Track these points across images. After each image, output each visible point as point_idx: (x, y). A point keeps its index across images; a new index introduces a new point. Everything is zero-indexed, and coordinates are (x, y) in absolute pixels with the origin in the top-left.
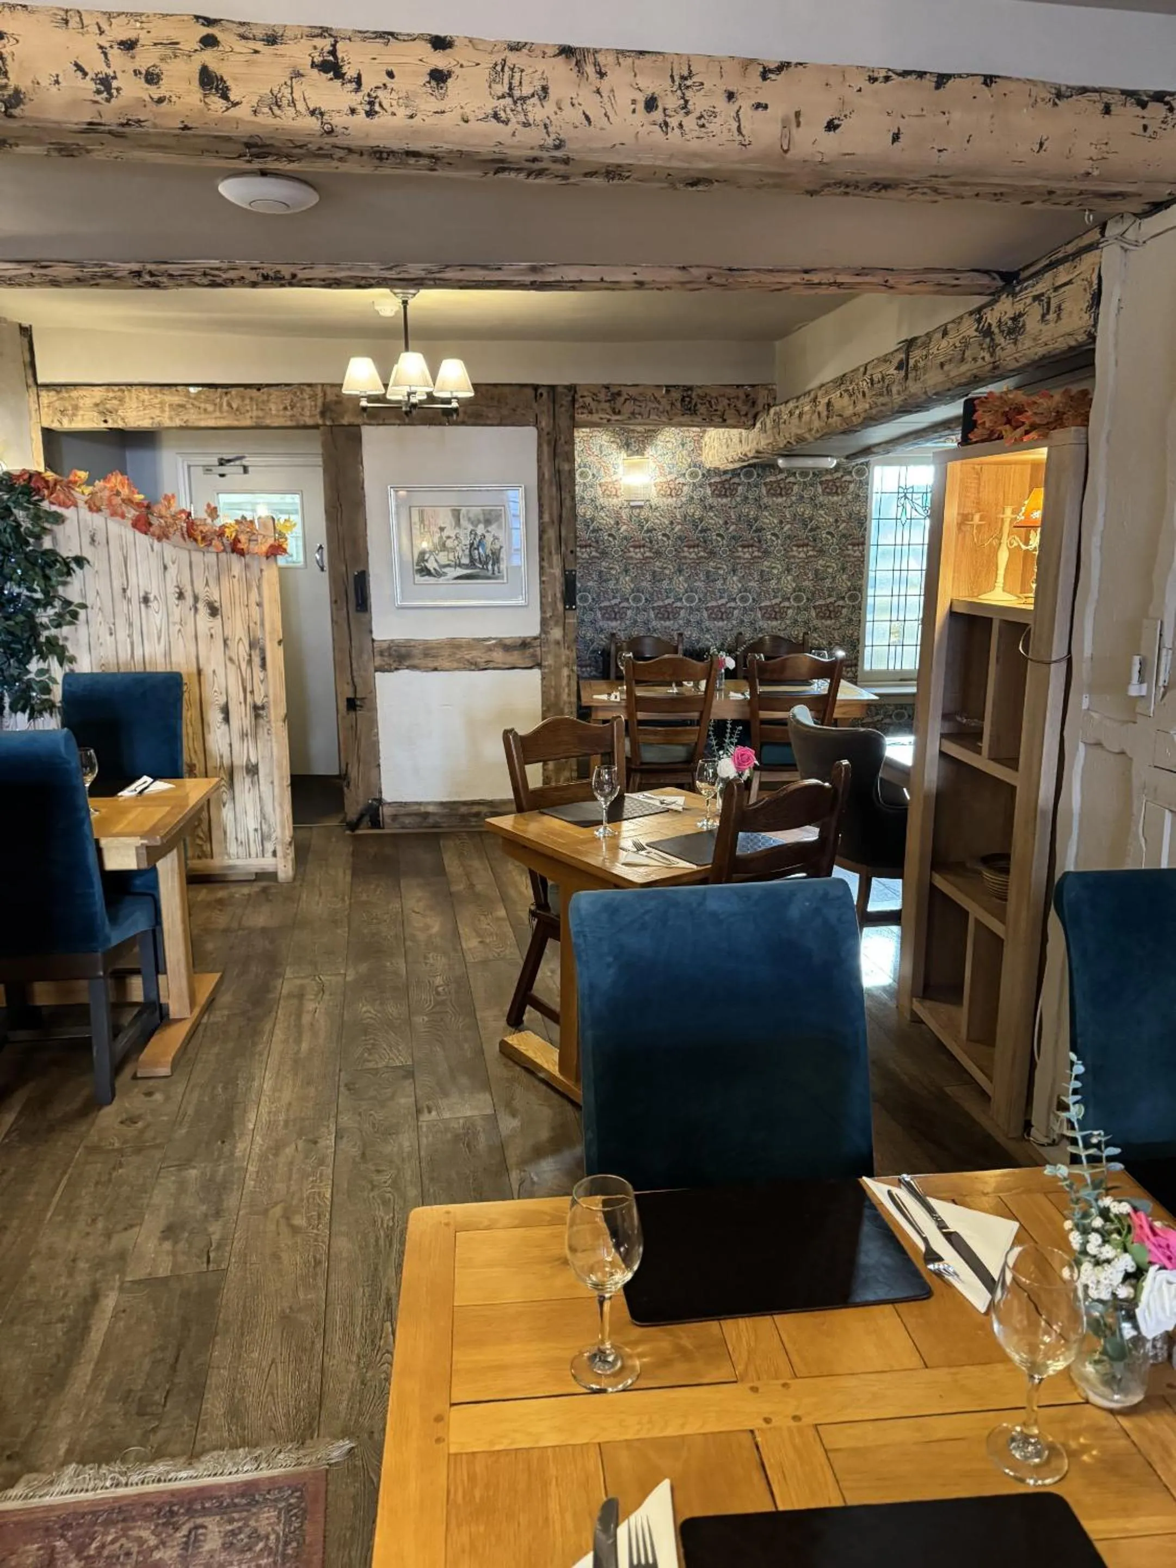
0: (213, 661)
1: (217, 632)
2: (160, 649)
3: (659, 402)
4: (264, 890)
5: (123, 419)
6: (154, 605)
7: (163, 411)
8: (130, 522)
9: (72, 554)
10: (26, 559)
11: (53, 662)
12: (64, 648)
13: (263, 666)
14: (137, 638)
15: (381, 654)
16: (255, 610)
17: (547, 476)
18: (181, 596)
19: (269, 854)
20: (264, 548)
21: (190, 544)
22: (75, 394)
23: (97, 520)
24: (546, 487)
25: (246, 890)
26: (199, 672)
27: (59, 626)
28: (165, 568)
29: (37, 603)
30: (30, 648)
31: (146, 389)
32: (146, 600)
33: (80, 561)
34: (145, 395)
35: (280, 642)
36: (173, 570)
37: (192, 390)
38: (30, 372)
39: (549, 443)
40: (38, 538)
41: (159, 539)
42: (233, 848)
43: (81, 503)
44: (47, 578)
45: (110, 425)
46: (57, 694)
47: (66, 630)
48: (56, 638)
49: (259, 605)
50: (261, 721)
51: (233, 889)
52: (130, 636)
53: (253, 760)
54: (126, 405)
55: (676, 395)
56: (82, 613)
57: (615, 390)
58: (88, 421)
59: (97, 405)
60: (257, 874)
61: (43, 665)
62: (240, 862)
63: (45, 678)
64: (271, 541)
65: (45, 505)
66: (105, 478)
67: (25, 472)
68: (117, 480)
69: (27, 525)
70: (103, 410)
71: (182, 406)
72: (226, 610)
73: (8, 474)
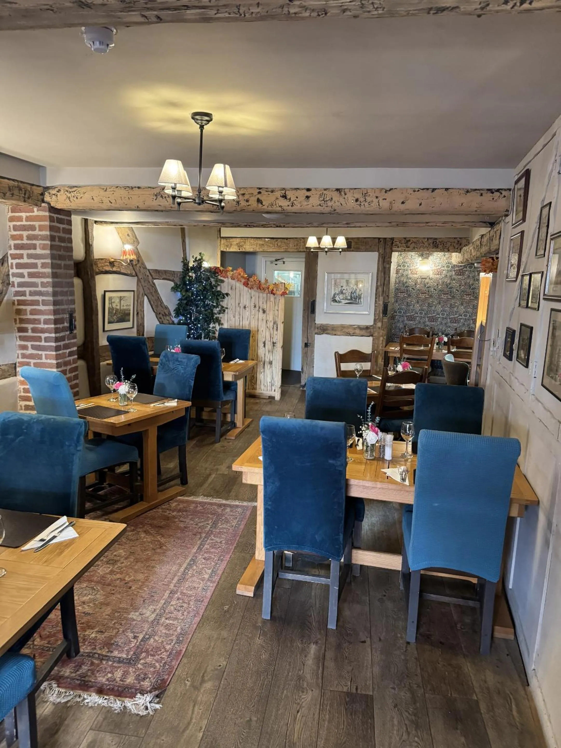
0: (262, 328)
1: (264, 318)
2: (247, 323)
3: (424, 244)
4: (270, 402)
5: (245, 248)
6: (247, 309)
7: (257, 246)
8: (242, 283)
9: (225, 292)
10: (213, 294)
11: (217, 325)
12: (220, 321)
13: (277, 330)
14: (241, 319)
15: (317, 328)
16: (276, 312)
17: (380, 269)
18: (255, 306)
19: (273, 390)
20: (281, 293)
21: (259, 291)
22: (231, 240)
23: (233, 282)
24: (380, 273)
25: (265, 401)
26: (258, 330)
27: (219, 314)
28: (251, 298)
29: (214, 306)
30: (211, 320)
31: (252, 239)
32: (245, 307)
33: (227, 294)
34: (252, 241)
35: (283, 323)
36: (253, 298)
37: (266, 239)
38: (219, 233)
39: (382, 258)
40: (216, 287)
41: (250, 289)
42: (262, 387)
43: (229, 277)
44: (218, 299)
45: (241, 250)
46: (217, 335)
47: (221, 315)
48: (218, 317)
49: (278, 310)
50: (275, 347)
51: (261, 400)
52: (239, 318)
53: (271, 360)
54: (246, 244)
55: (431, 241)
56: (226, 310)
57: (408, 239)
58: (234, 249)
59: (237, 244)
60: (269, 397)
61: (214, 325)
62: (264, 392)
63: (214, 329)
64: (283, 291)
65: (219, 277)
66: (237, 270)
67: (215, 267)
68: (240, 270)
69: (214, 283)
70: (239, 246)
71: (263, 245)
72: (268, 311)
73: (210, 267)
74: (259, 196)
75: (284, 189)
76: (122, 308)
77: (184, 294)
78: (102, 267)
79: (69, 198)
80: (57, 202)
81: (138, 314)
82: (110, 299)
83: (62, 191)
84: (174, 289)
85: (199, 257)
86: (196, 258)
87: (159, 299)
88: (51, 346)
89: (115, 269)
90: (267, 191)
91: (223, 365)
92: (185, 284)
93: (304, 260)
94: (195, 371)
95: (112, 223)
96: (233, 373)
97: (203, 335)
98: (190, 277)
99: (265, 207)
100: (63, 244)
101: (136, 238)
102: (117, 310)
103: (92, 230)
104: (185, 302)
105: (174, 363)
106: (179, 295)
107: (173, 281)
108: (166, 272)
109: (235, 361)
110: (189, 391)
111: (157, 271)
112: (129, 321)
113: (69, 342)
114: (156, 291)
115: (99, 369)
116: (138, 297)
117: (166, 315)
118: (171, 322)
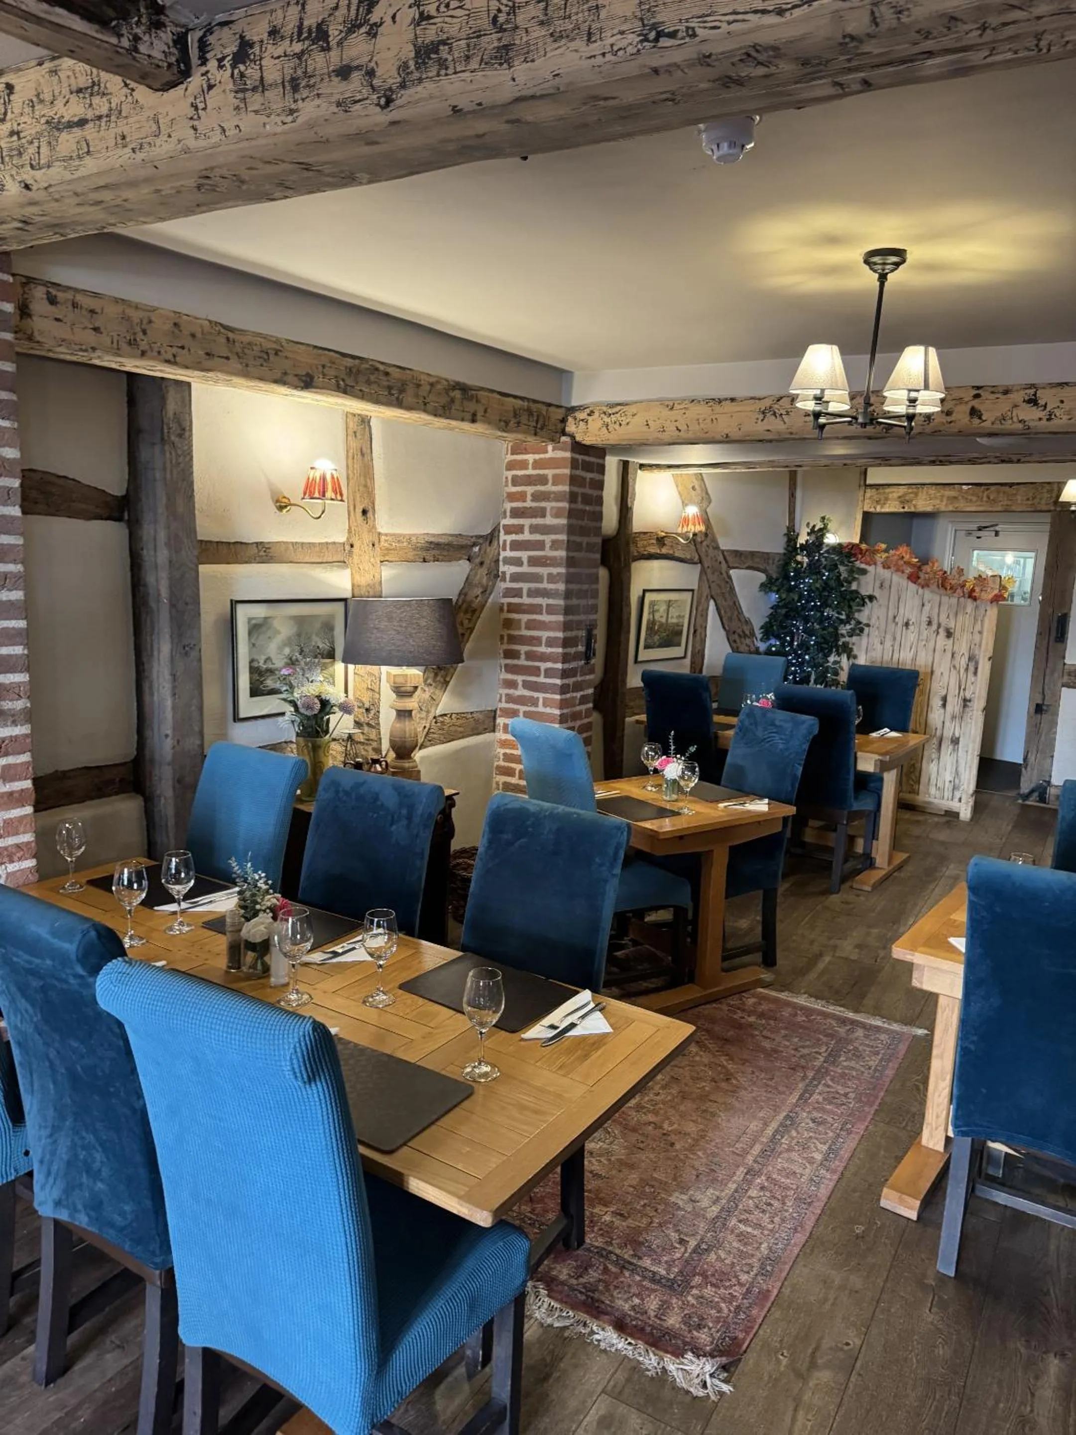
0: (942, 667)
1: (949, 648)
2: (910, 655)
4: (948, 822)
5: (915, 506)
6: (911, 628)
7: (941, 501)
8: (906, 576)
9: (867, 594)
10: (841, 596)
11: (844, 658)
12: (851, 650)
13: (975, 673)
14: (896, 647)
15: (1069, 674)
16: (977, 637)
18: (930, 623)
19: (956, 800)
20: (991, 596)
21: (942, 591)
22: (887, 490)
23: (886, 574)
25: (936, 819)
26: (932, 672)
27: (851, 636)
28: (923, 605)
29: (842, 621)
30: (832, 647)
31: (934, 487)
32: (907, 624)
33: (871, 598)
34: (932, 491)
35: (990, 659)
36: (927, 607)
37: (964, 487)
38: (863, 478)
40: (850, 583)
41: (923, 587)
42: (933, 790)
43: (879, 563)
44: (850, 607)
45: (906, 510)
46: (843, 677)
47: (854, 639)
48: (848, 643)
49: (980, 633)
50: (967, 709)
51: (928, 817)
52: (893, 646)
53: (957, 735)
54: (918, 497)
56: (866, 629)
58: (892, 507)
59: (899, 497)
60: (947, 811)
61: (837, 658)
62: (936, 801)
63: (837, 666)
64: (996, 592)
65: (858, 564)
66: (896, 549)
67: (850, 544)
68: (903, 550)
69: (844, 575)
70: (903, 501)
71: (955, 498)
72: (957, 634)
73: (840, 545)
74: (976, 403)
75: (1032, 386)
76: (670, 621)
77: (784, 596)
78: (645, 547)
79: (607, 426)
80: (585, 433)
81: (695, 631)
82: (653, 604)
83: (597, 414)
84: (765, 587)
85: (819, 525)
86: (814, 526)
87: (736, 605)
88: (555, 685)
89: (664, 551)
90: (993, 392)
91: (858, 739)
92: (787, 578)
93: (1048, 528)
94: (806, 747)
95: (670, 467)
96: (877, 757)
97: (813, 677)
98: (798, 563)
99: (987, 424)
100: (587, 508)
101: (707, 493)
102: (661, 625)
103: (634, 480)
104: (784, 611)
105: (765, 729)
106: (772, 599)
107: (764, 571)
108: (753, 554)
109: (882, 732)
110: (793, 785)
111: (737, 553)
112: (679, 645)
113: (583, 678)
114: (732, 589)
115: (623, 730)
116: (699, 603)
117: (745, 636)
118: (753, 649)
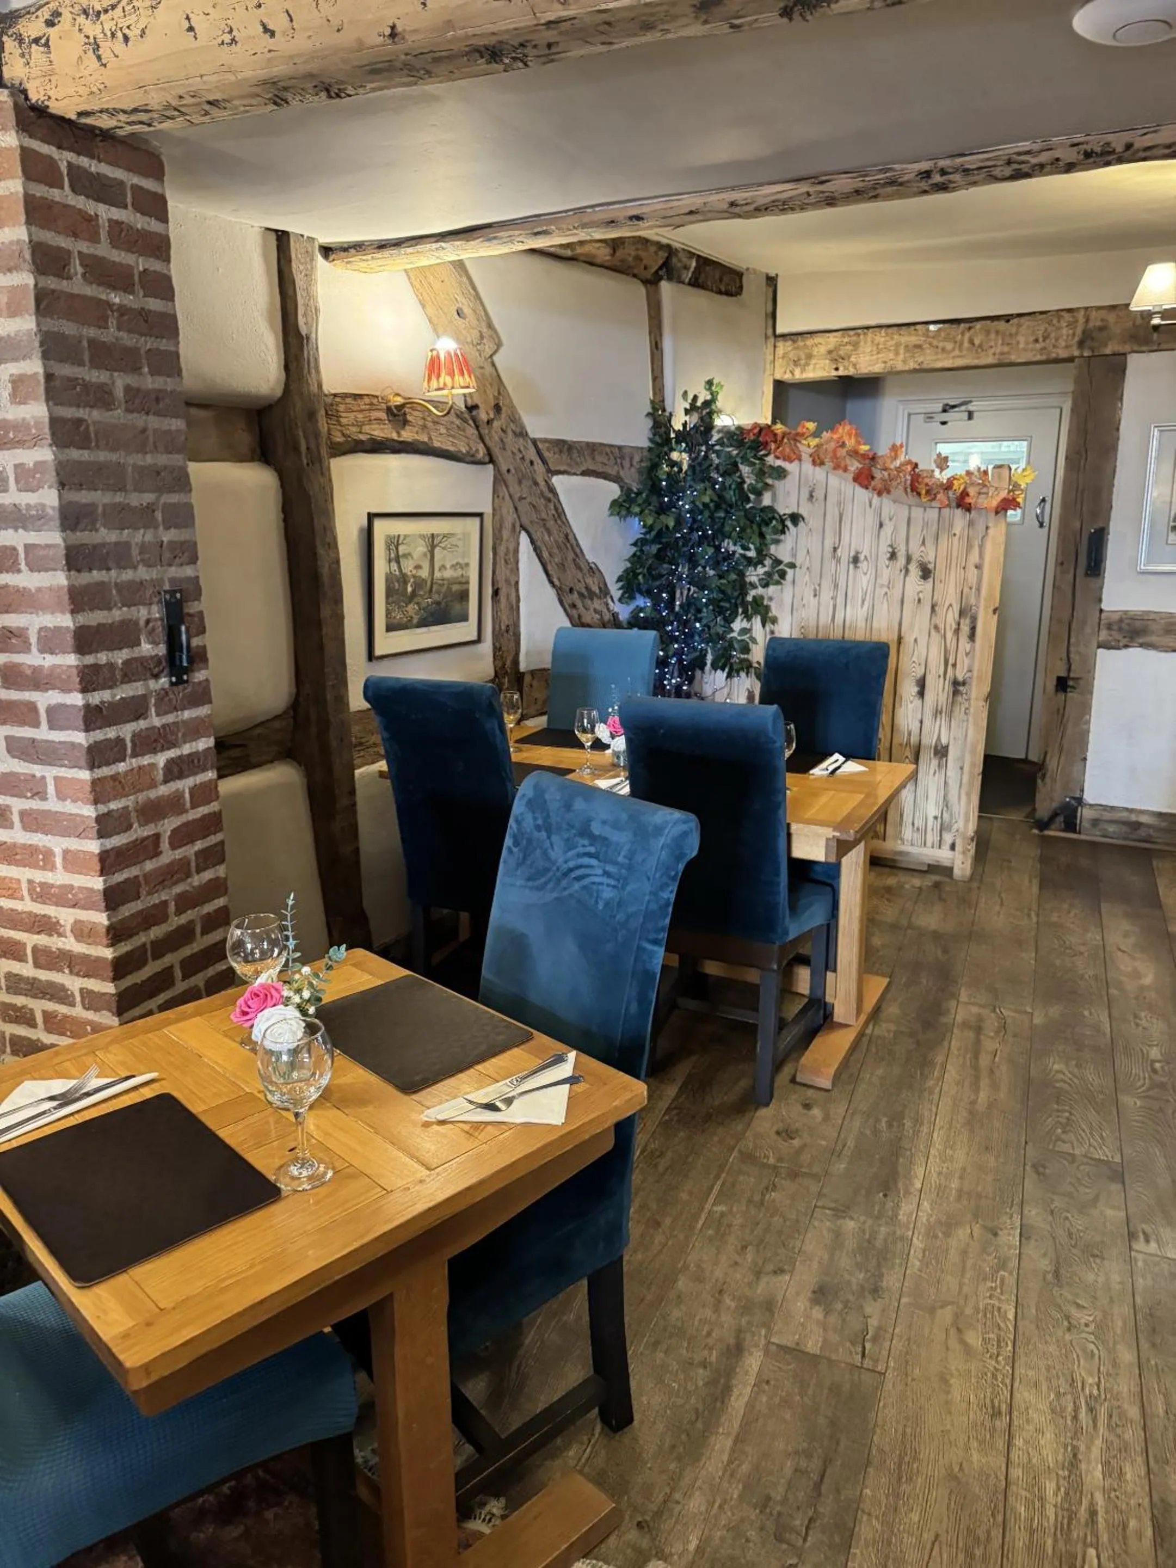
0: (917, 628)
1: (927, 596)
2: (862, 613)
4: (936, 883)
5: (855, 366)
6: (863, 565)
7: (896, 354)
8: (850, 476)
9: (788, 511)
10: (746, 518)
11: (757, 624)
12: (767, 608)
13: (972, 636)
14: (840, 600)
15: (1109, 627)
16: (972, 573)
18: (893, 556)
19: (947, 846)
20: (995, 502)
21: (912, 499)
22: (810, 342)
23: (819, 474)
25: (917, 880)
26: (900, 640)
27: (766, 586)
28: (881, 525)
29: (749, 561)
30: (736, 606)
31: (884, 331)
32: (856, 560)
33: (796, 518)
34: (882, 337)
35: (995, 611)
36: (888, 529)
37: (932, 327)
38: (770, 323)
40: (759, 494)
41: (880, 494)
42: (908, 833)
43: (805, 457)
44: (762, 535)
45: (841, 373)
46: (756, 656)
47: (772, 589)
48: (762, 598)
49: (978, 567)
50: (959, 699)
51: (905, 877)
52: (834, 598)
53: (944, 741)
54: (861, 350)
56: (790, 572)
58: (818, 369)
59: (830, 352)
60: (932, 866)
61: (745, 624)
62: (915, 850)
63: (745, 637)
64: (1003, 494)
65: (770, 460)
66: (832, 432)
67: (757, 426)
68: (844, 431)
69: (750, 480)
70: (836, 358)
72: (940, 573)
73: (739, 428)
77: (650, 521)
78: (360, 424)
81: (496, 593)
82: (394, 543)
84: (621, 507)
85: (704, 396)
86: (695, 398)
87: (569, 542)
89: (408, 435)
92: (655, 489)
97: (709, 658)
98: (673, 464)
104: (654, 549)
106: (635, 528)
107: (616, 479)
108: (593, 448)
109: (831, 763)
111: (563, 447)
112: (467, 618)
114: (560, 514)
116: (497, 538)
117: (592, 595)
118: (607, 617)
